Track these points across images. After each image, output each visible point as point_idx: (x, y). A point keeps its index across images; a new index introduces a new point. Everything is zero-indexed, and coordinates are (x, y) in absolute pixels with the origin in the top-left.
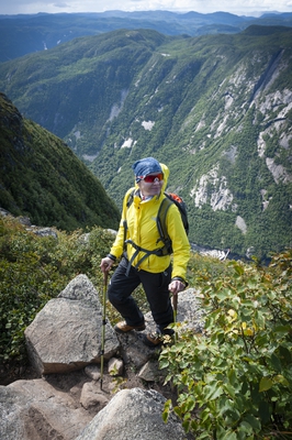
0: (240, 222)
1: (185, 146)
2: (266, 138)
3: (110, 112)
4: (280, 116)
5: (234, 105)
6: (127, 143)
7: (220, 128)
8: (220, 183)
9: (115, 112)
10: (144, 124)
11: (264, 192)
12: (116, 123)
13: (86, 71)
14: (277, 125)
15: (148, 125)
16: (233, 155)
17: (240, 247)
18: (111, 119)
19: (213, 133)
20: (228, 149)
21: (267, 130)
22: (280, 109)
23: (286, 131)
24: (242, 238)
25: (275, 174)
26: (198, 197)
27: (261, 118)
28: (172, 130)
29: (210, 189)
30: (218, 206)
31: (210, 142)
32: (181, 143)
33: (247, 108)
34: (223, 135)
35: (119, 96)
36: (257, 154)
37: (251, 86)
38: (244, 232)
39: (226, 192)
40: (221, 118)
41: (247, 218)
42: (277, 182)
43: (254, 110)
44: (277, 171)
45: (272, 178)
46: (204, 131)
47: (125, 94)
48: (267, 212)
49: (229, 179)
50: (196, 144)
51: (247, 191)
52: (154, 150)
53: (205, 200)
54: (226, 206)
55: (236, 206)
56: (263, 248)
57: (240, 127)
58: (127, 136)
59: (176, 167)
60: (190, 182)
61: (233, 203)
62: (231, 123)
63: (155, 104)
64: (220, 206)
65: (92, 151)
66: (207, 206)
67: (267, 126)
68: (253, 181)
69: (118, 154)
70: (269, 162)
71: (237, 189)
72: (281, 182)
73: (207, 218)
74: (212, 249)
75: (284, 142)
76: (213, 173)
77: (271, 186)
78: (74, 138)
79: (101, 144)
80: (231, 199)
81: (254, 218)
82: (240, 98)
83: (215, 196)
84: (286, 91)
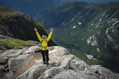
0: (98, 49)
1: (88, 29)
2: (108, 30)
3: (72, 19)
4: (113, 25)
5: (101, 21)
6: (74, 27)
7: (97, 26)
8: (94, 39)
9: (73, 20)
10: (79, 23)
11: (106, 43)
12: (73, 22)
13: (68, 10)
14: (112, 27)
15: (80, 23)
16: (99, 33)
17: (97, 55)
18: (72, 21)
19: (95, 27)
20: (98, 31)
21: (109, 28)
22: (113, 23)
23: (114, 29)
24: (98, 53)
25: (109, 39)
26: (89, 41)
27: (108, 24)
28: (85, 25)
29: (92, 40)
30: (93, 44)
31: (94, 29)
32: (87, 28)
33: (105, 22)
34: (97, 28)
35: (74, 16)
36: (105, 33)
37: (107, 16)
38: (99, 52)
39: (96, 41)
40: (98, 24)
41: (100, 49)
42: (109, 41)
43: (106, 22)
44: (110, 38)
45: (108, 40)
46: (93, 26)
47: (76, 16)
48: (105, 48)
49: (97, 39)
50: (91, 29)
51: (101, 42)
52: (80, 29)
53: (90, 43)
54: (95, 45)
55: (98, 45)
56: (103, 56)
57: (102, 26)
58: (74, 25)
59: (85, 34)
60: (87, 38)
61: (97, 44)
62: (100, 25)
63: (82, 19)
64: (94, 44)
65: (66, 28)
66: (90, 44)
67: (109, 27)
68: (103, 40)
69: (72, 29)
70: (108, 36)
71: (99, 41)
72: (110, 41)
73: (90, 47)
74: (89, 54)
75: (113, 31)
76: (93, 36)
77: (108, 42)
78: (63, 24)
79: (68, 26)
80: (97, 43)
81: (102, 49)
82: (103, 19)
83: (93, 42)
84: (116, 19)
